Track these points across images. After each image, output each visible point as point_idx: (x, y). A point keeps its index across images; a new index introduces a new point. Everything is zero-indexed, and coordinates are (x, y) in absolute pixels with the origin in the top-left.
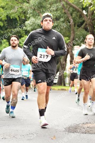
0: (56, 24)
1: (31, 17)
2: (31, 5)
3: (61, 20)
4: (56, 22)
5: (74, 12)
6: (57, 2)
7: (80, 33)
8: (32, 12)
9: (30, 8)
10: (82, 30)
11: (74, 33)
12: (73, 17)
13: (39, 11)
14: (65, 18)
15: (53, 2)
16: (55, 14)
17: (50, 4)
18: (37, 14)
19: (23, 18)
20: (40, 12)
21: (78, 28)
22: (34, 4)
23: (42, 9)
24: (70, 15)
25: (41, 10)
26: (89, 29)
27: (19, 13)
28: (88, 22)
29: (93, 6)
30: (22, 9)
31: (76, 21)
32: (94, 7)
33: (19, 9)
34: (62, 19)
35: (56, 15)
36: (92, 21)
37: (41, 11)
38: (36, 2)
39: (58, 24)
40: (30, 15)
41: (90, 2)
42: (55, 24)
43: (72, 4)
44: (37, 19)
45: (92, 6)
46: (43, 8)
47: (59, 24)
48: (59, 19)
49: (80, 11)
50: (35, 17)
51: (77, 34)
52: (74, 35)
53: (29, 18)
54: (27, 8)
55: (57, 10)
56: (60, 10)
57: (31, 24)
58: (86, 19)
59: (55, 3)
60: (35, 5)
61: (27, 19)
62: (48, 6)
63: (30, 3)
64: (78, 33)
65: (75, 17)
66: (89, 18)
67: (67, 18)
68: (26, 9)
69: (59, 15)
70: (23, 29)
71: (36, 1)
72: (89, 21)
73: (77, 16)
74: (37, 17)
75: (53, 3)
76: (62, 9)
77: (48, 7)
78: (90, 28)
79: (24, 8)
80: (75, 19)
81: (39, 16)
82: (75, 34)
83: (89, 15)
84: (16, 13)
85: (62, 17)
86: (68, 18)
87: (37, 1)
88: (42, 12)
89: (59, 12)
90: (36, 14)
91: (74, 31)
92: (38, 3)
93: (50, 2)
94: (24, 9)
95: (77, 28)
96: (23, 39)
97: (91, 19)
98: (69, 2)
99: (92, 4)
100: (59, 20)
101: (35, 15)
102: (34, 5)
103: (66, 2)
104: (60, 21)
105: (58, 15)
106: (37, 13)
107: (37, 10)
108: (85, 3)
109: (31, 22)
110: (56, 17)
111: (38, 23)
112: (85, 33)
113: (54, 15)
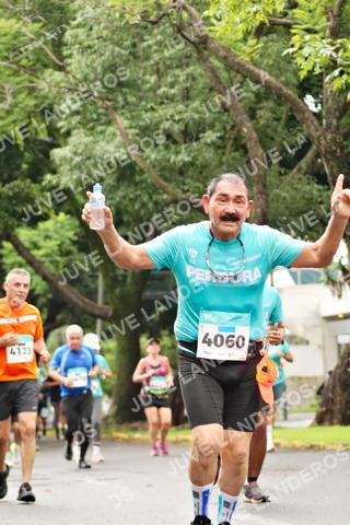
0: (187, 159)
1: (75, 132)
2: (74, 77)
3: (209, 141)
4: (183, 146)
5: (264, 104)
6: (185, 61)
7: (293, 193)
8: (81, 109)
9: (70, 90)
10: (300, 179)
11: (268, 195)
12: (262, 122)
13: (109, 103)
14: (225, 129)
15: (168, 63)
16: (180, 113)
17: (158, 72)
18: (99, 115)
19: (43, 136)
20: (115, 109)
21: (283, 171)
22: (86, 71)
23: (124, 95)
24: (245, 116)
25: (120, 99)
26: (327, 171)
27: (23, 114)
28: (323, 142)
29: (342, 73)
30: (36, 97)
31: (272, 139)
32: (345, 76)
33: (23, 96)
34: (210, 136)
35: (185, 116)
36: (340, 138)
37: (118, 102)
38: (95, 65)
39: (195, 158)
40: (70, 123)
41: (329, 53)
42: (180, 157)
43: (252, 67)
44: (101, 137)
45: (336, 72)
46: (125, 90)
47: (200, 158)
48: (199, 132)
49: (288, 98)
50: (92, 129)
51: (278, 196)
52: (266, 201)
53: (68, 133)
54: (55, 90)
55: (187, 96)
56: (203, 97)
57: (78, 159)
58: (317, 130)
59: (177, 67)
60: (92, 76)
61: (61, 141)
62: (147, 77)
63: (69, 68)
64: (284, 194)
65: (267, 126)
66: (329, 126)
67: (233, 128)
68: (51, 96)
69: (196, 116)
70: (44, 183)
71: (93, 61)
72: (329, 136)
73: (278, 120)
74: (100, 128)
75: (169, 67)
76: (211, 90)
77: (148, 85)
78: (331, 169)
79: (42, 93)
80: (269, 131)
81: (109, 123)
82: (270, 198)
83: (328, 112)
84: (9, 112)
85: (212, 127)
86: (240, 131)
87: (99, 61)
88: (123, 107)
89: (196, 104)
90: (95, 116)
91: (264, 186)
92: (103, 67)
93: (157, 63)
94: (46, 97)
95: (280, 174)
96: (47, 230)
97: (338, 127)
98: (236, 56)
99: (339, 61)
100: (197, 139)
101: (93, 120)
102: (86, 78)
103: (225, 58)
104: (202, 141)
105: (193, 119)
106: (101, 111)
107: (101, 98)
108: (306, 59)
109: (75, 153)
110: (187, 126)
111: (105, 157)
112: (315, 193)
113: (177, 118)
